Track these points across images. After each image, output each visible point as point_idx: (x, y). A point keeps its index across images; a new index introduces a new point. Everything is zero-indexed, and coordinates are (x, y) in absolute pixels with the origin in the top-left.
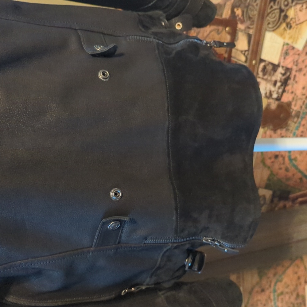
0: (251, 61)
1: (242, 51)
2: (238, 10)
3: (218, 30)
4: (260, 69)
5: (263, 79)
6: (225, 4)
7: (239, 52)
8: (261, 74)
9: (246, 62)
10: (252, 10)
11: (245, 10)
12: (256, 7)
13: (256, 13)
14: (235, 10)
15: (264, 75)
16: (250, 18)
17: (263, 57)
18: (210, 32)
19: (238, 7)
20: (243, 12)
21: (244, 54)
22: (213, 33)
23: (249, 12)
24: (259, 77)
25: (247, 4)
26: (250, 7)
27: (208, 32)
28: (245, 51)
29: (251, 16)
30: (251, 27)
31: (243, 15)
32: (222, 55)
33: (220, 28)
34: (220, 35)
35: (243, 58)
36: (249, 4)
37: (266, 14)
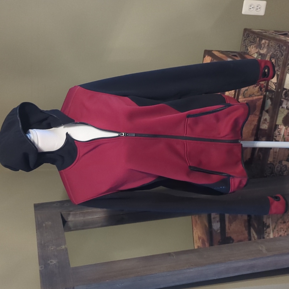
0: (278, 89)
1: (274, 83)
2: (273, 59)
4: (283, 94)
5: (285, 99)
6: (267, 55)
7: (272, 83)
8: (283, 96)
9: (275, 89)
10: (280, 61)
11: (277, 60)
12: (282, 60)
13: (281, 63)
14: (272, 59)
15: (286, 97)
16: (279, 66)
17: (285, 87)
19: (273, 58)
20: (275, 61)
21: (275, 85)
23: (279, 62)
24: (283, 98)
25: (277, 57)
26: (279, 59)
28: (276, 83)
29: (279, 64)
30: (279, 70)
31: (275, 63)
32: (263, 84)
35: (274, 87)
36: (279, 58)
37: (287, 64)
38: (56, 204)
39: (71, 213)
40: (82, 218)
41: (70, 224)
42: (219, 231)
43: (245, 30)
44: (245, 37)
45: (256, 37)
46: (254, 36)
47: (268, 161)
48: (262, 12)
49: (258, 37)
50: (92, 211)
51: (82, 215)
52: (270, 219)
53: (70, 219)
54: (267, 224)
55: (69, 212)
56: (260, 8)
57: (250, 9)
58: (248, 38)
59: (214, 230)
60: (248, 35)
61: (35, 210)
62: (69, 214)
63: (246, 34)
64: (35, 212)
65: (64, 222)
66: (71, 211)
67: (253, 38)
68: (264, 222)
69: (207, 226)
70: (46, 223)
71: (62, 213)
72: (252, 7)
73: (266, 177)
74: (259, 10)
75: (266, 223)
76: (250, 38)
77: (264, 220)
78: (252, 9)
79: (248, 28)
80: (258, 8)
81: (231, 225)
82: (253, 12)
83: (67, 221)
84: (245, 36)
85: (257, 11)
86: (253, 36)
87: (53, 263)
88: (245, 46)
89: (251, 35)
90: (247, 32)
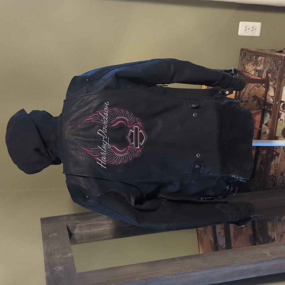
0: (276, 102)
1: (271, 96)
2: (269, 74)
3: (258, 85)
4: (281, 106)
5: (283, 111)
6: (263, 70)
7: (270, 97)
8: (281, 109)
9: (273, 102)
10: (276, 75)
11: (273, 75)
12: (278, 73)
13: (277, 76)
14: (268, 74)
15: (283, 109)
16: (275, 79)
17: (282, 100)
18: (254, 87)
19: (270, 72)
20: (272, 75)
21: (272, 98)
22: (255, 87)
23: (275, 76)
24: (281, 110)
25: (274, 72)
26: (275, 73)
27: (252, 87)
28: (273, 96)
29: (276, 78)
30: (276, 84)
31: (272, 77)
32: (261, 98)
33: (259, 84)
34: (259, 88)
35: (272, 100)
36: (275, 72)
37: (283, 78)
38: (62, 218)
39: (77, 225)
40: (88, 231)
41: (77, 237)
42: (225, 246)
43: (242, 50)
44: (242, 57)
45: (253, 55)
46: (251, 54)
47: (270, 173)
48: (257, 33)
49: (254, 55)
50: (97, 223)
51: (88, 227)
52: (275, 232)
53: (76, 231)
54: (273, 238)
55: (75, 225)
56: (255, 29)
57: (246, 30)
58: (245, 57)
59: (220, 245)
60: (245, 54)
61: (41, 223)
62: (75, 227)
63: (243, 54)
64: (41, 225)
65: (71, 235)
66: (77, 224)
67: (249, 57)
68: (269, 235)
69: (213, 241)
70: (53, 234)
71: (68, 225)
72: (248, 28)
73: (269, 189)
74: (254, 31)
75: (271, 237)
76: (247, 56)
77: (269, 233)
78: (248, 30)
79: (245, 48)
80: (254, 29)
81: (236, 240)
82: (249, 33)
83: (73, 233)
84: (242, 55)
85: (252, 32)
86: (249, 55)
87: (59, 270)
88: (242, 65)
89: (248, 54)
90: (244, 51)
